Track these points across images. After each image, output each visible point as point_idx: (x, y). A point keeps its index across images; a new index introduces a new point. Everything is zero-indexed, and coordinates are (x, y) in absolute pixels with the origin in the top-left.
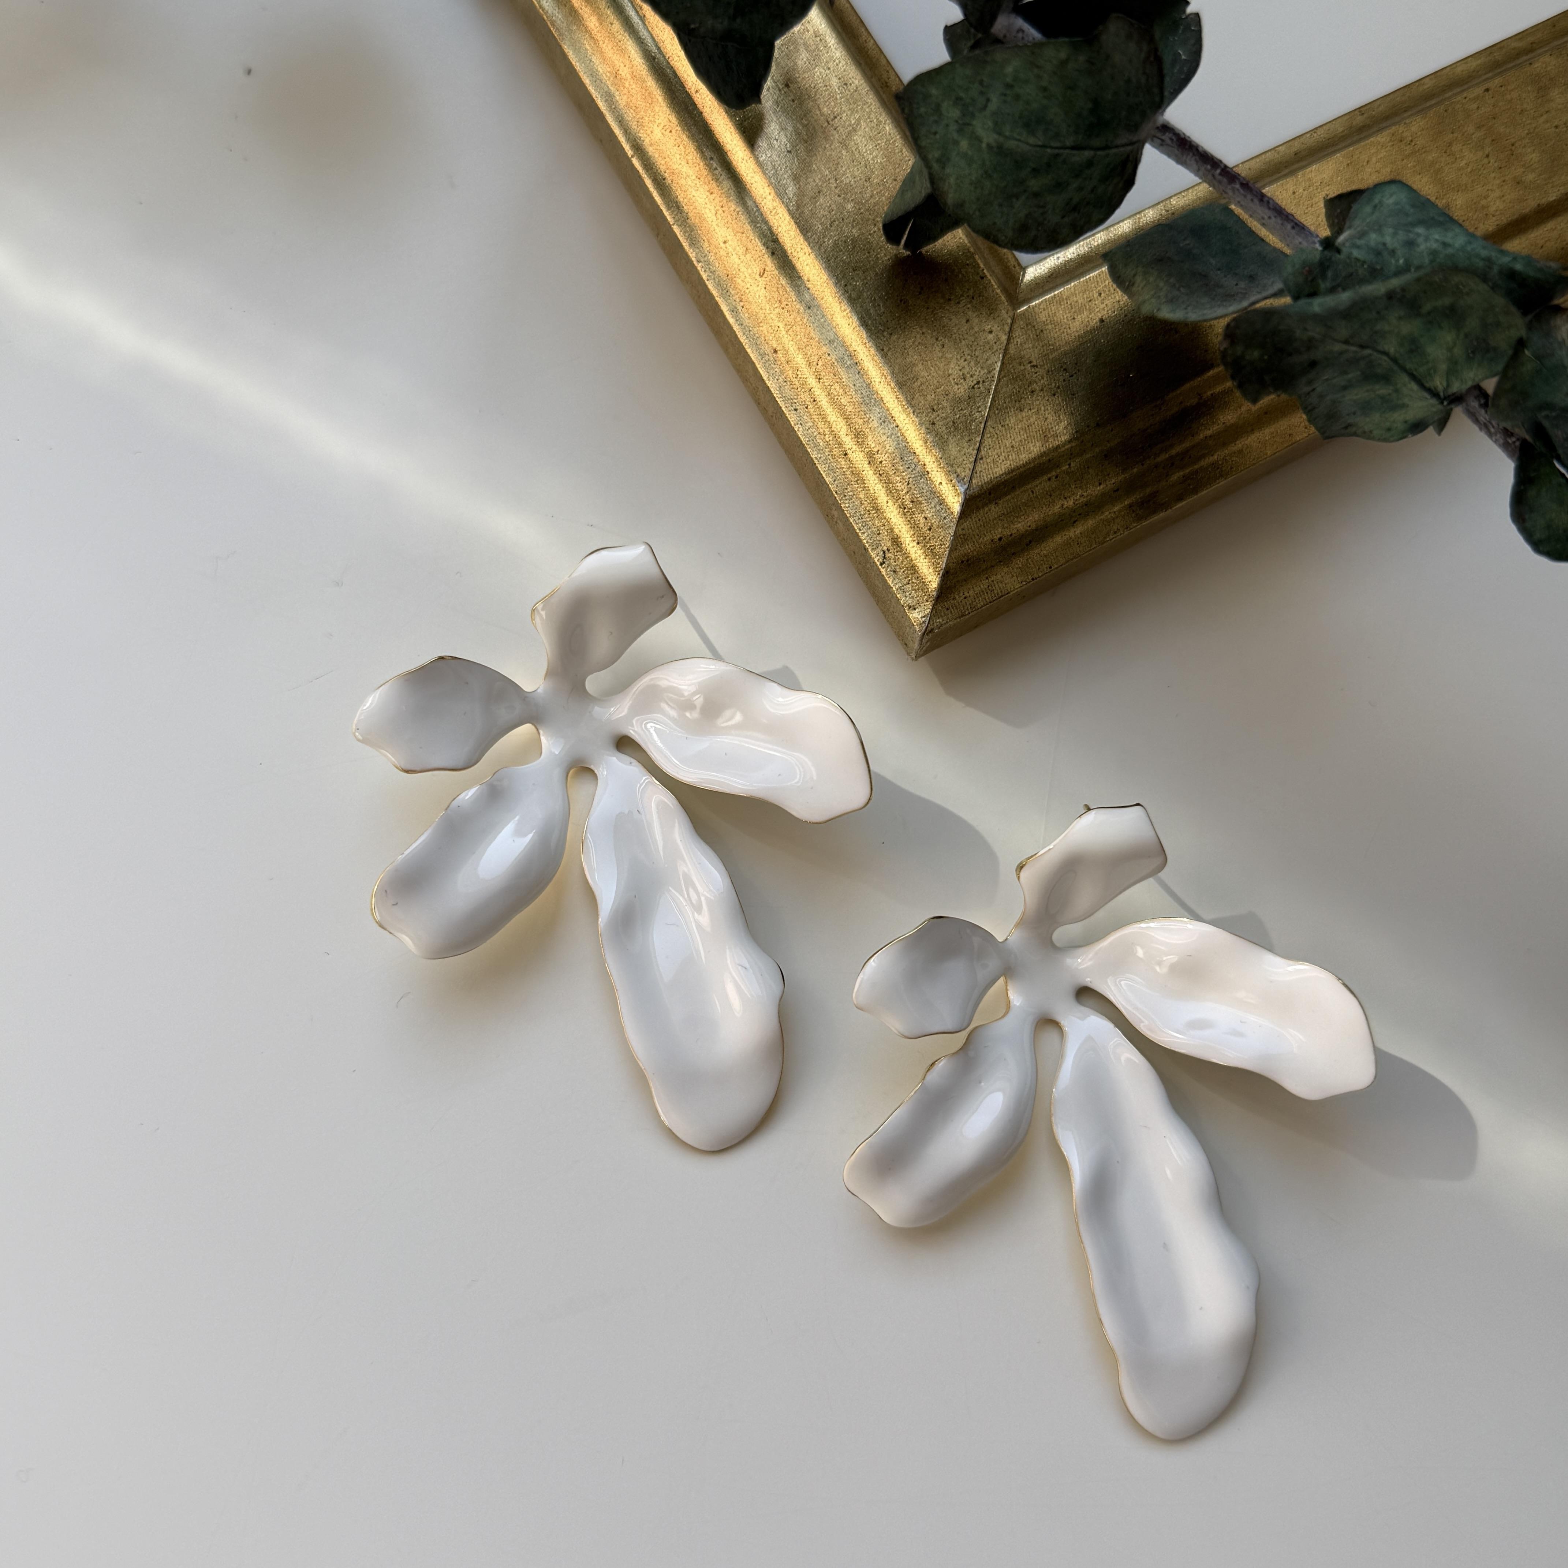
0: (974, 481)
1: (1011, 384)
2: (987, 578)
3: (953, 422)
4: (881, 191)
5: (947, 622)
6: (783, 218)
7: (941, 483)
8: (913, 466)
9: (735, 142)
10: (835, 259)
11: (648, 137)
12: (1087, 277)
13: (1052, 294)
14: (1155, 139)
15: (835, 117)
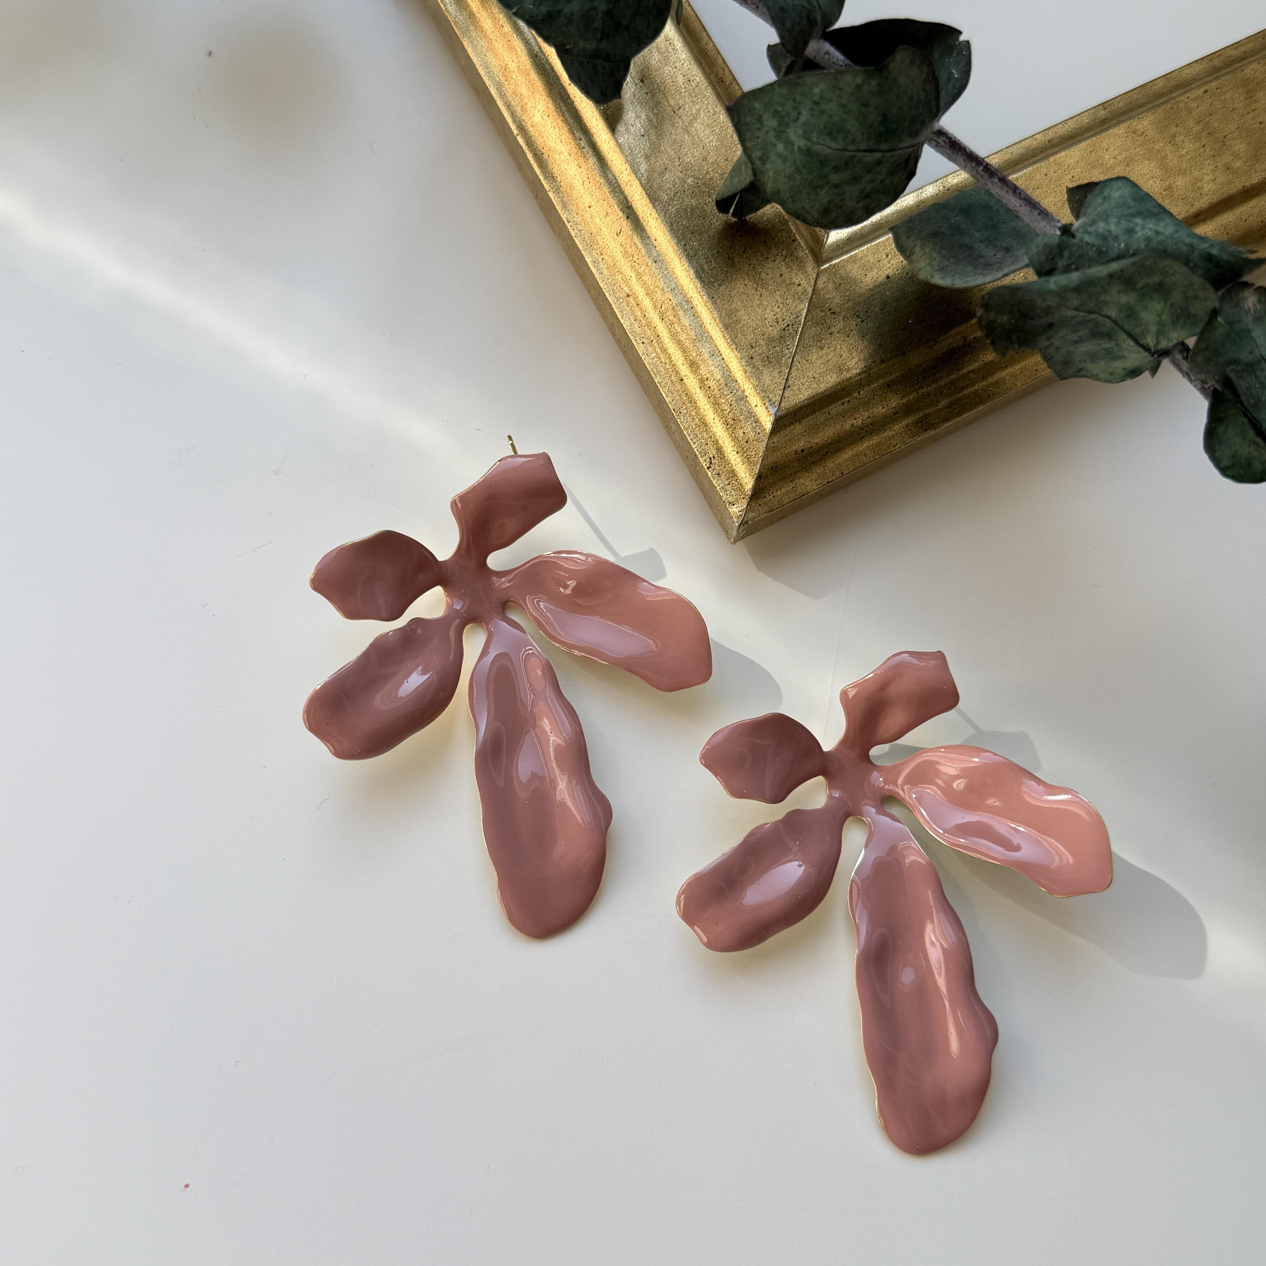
0: (783, 405)
1: (815, 326)
2: (792, 481)
3: (768, 357)
4: (715, 168)
5: (759, 516)
6: (636, 190)
7: (756, 406)
8: (735, 391)
9: (600, 126)
10: (677, 223)
11: (530, 120)
12: (878, 241)
13: (849, 255)
14: (932, 142)
15: (680, 108)
